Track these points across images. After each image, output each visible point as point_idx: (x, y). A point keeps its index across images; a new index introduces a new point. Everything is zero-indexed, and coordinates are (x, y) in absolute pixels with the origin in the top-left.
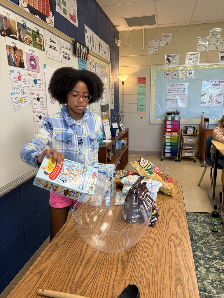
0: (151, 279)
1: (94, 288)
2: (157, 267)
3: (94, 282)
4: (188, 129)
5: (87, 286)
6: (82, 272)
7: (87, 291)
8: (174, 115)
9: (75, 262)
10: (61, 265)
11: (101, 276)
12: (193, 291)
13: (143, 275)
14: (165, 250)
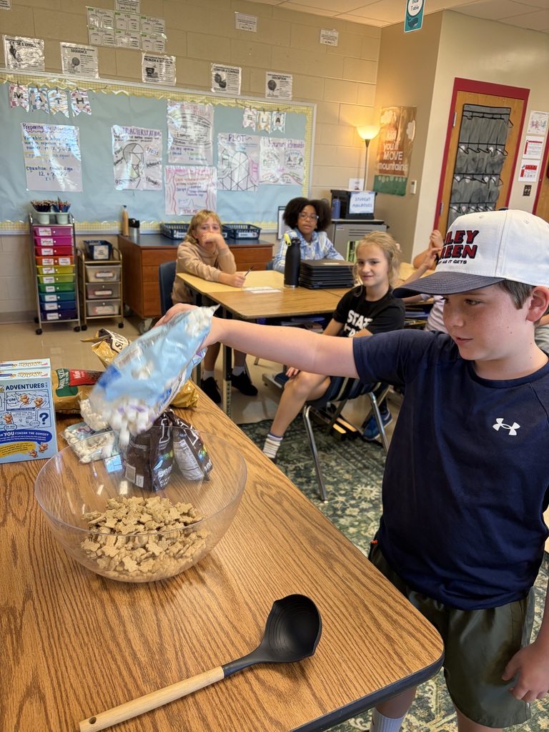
0: (285, 576)
1: (198, 650)
2: (278, 551)
3: (186, 639)
4: (95, 247)
5: (180, 654)
6: (142, 635)
7: (189, 663)
8: (56, 210)
9: (102, 625)
10: (71, 648)
11: (189, 620)
12: (360, 563)
13: (267, 577)
14: (266, 516)
